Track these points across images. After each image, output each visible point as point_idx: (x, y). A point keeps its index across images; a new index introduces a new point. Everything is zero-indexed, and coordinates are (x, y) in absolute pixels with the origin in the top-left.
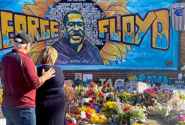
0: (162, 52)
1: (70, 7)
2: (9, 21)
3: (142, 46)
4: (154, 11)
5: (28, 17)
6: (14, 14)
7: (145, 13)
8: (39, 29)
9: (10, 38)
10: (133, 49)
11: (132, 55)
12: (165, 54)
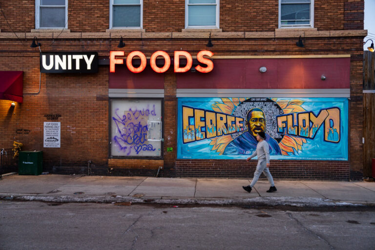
0: (334, 145)
1: (253, 105)
2: (201, 118)
3: (316, 139)
4: (326, 109)
5: (217, 114)
6: (205, 111)
7: (319, 111)
8: (226, 124)
9: (202, 131)
10: (308, 142)
11: (307, 147)
12: (336, 147)
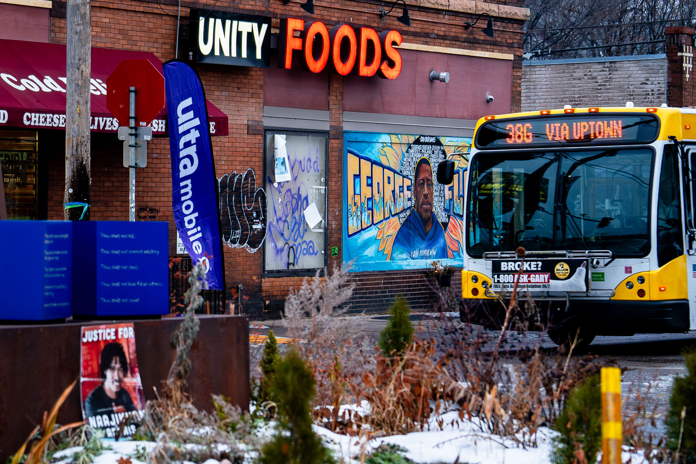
1: (421, 151)
2: (368, 177)
5: (385, 170)
6: (374, 163)
8: (393, 191)
9: (368, 209)
